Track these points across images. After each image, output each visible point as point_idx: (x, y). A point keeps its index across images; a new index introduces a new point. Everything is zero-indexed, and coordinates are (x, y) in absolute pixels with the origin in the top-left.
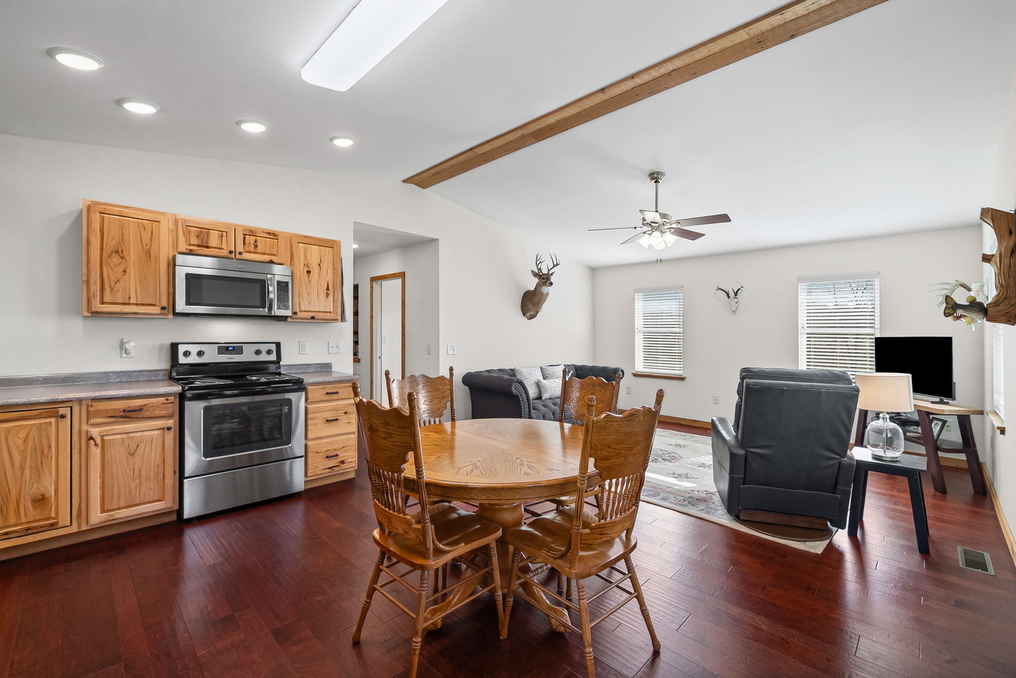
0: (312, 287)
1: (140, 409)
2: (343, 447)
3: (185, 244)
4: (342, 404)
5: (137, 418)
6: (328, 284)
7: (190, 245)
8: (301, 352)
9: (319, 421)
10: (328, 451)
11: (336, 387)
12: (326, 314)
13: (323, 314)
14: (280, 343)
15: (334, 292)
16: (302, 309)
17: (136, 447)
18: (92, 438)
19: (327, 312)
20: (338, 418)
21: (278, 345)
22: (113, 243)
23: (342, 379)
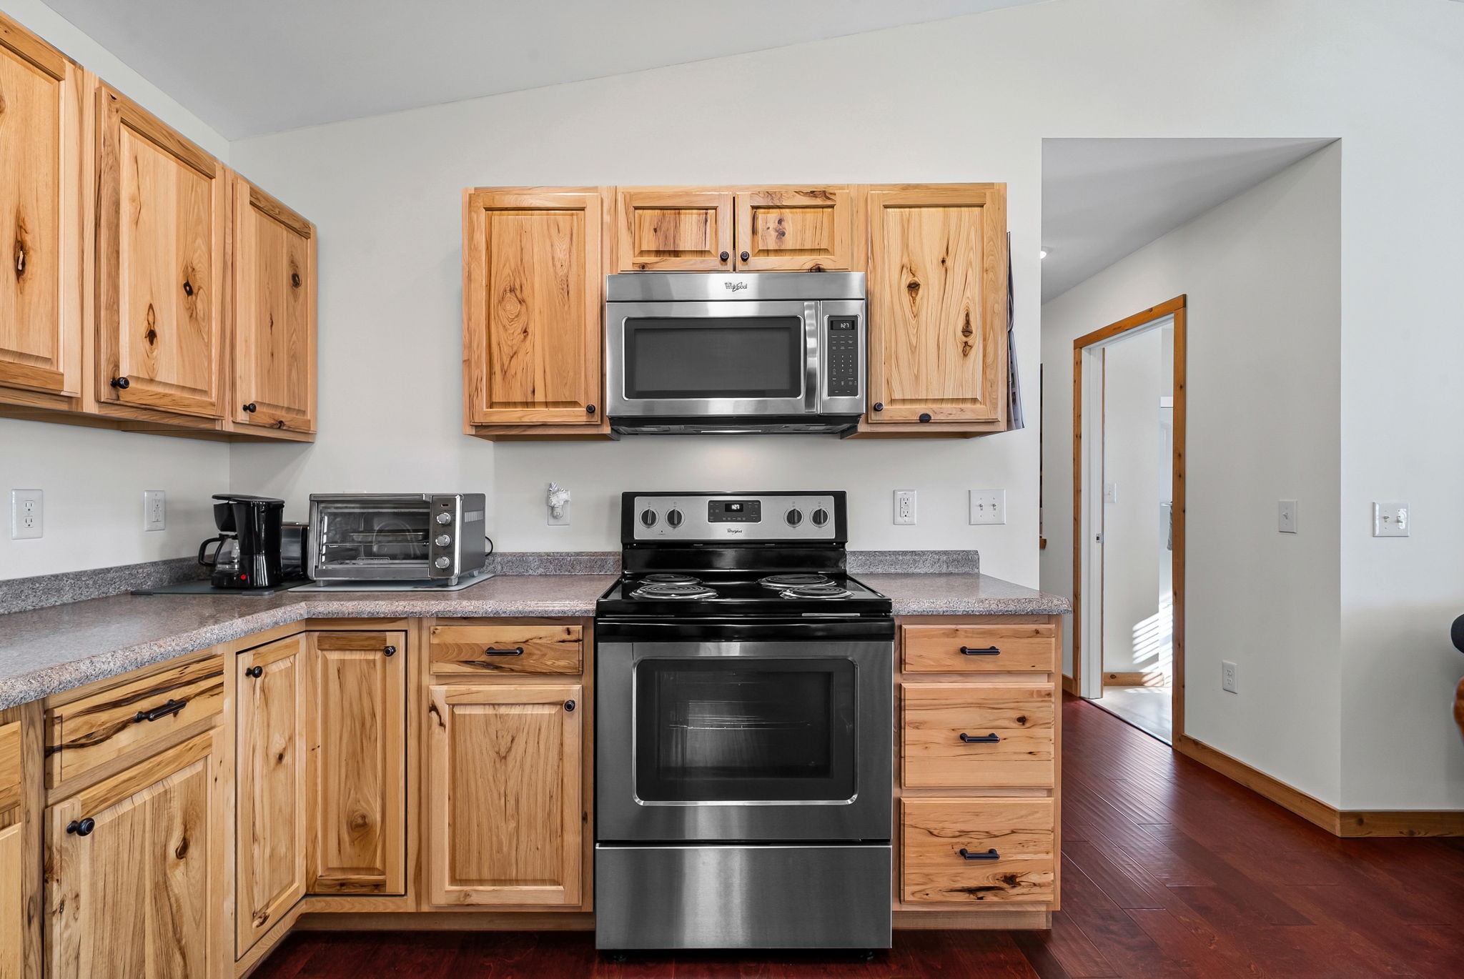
0: (923, 328)
1: (516, 652)
2: (1013, 832)
3: (632, 252)
4: (1009, 690)
5: (512, 670)
6: (967, 315)
7: (642, 253)
8: (899, 520)
9: (939, 736)
10: (963, 833)
11: (990, 633)
12: (961, 406)
13: (954, 406)
14: (844, 493)
15: (985, 340)
16: (897, 396)
17: (510, 739)
18: (433, 708)
19: (964, 400)
20: (999, 733)
21: (840, 498)
22: (507, 271)
23: (1012, 607)
